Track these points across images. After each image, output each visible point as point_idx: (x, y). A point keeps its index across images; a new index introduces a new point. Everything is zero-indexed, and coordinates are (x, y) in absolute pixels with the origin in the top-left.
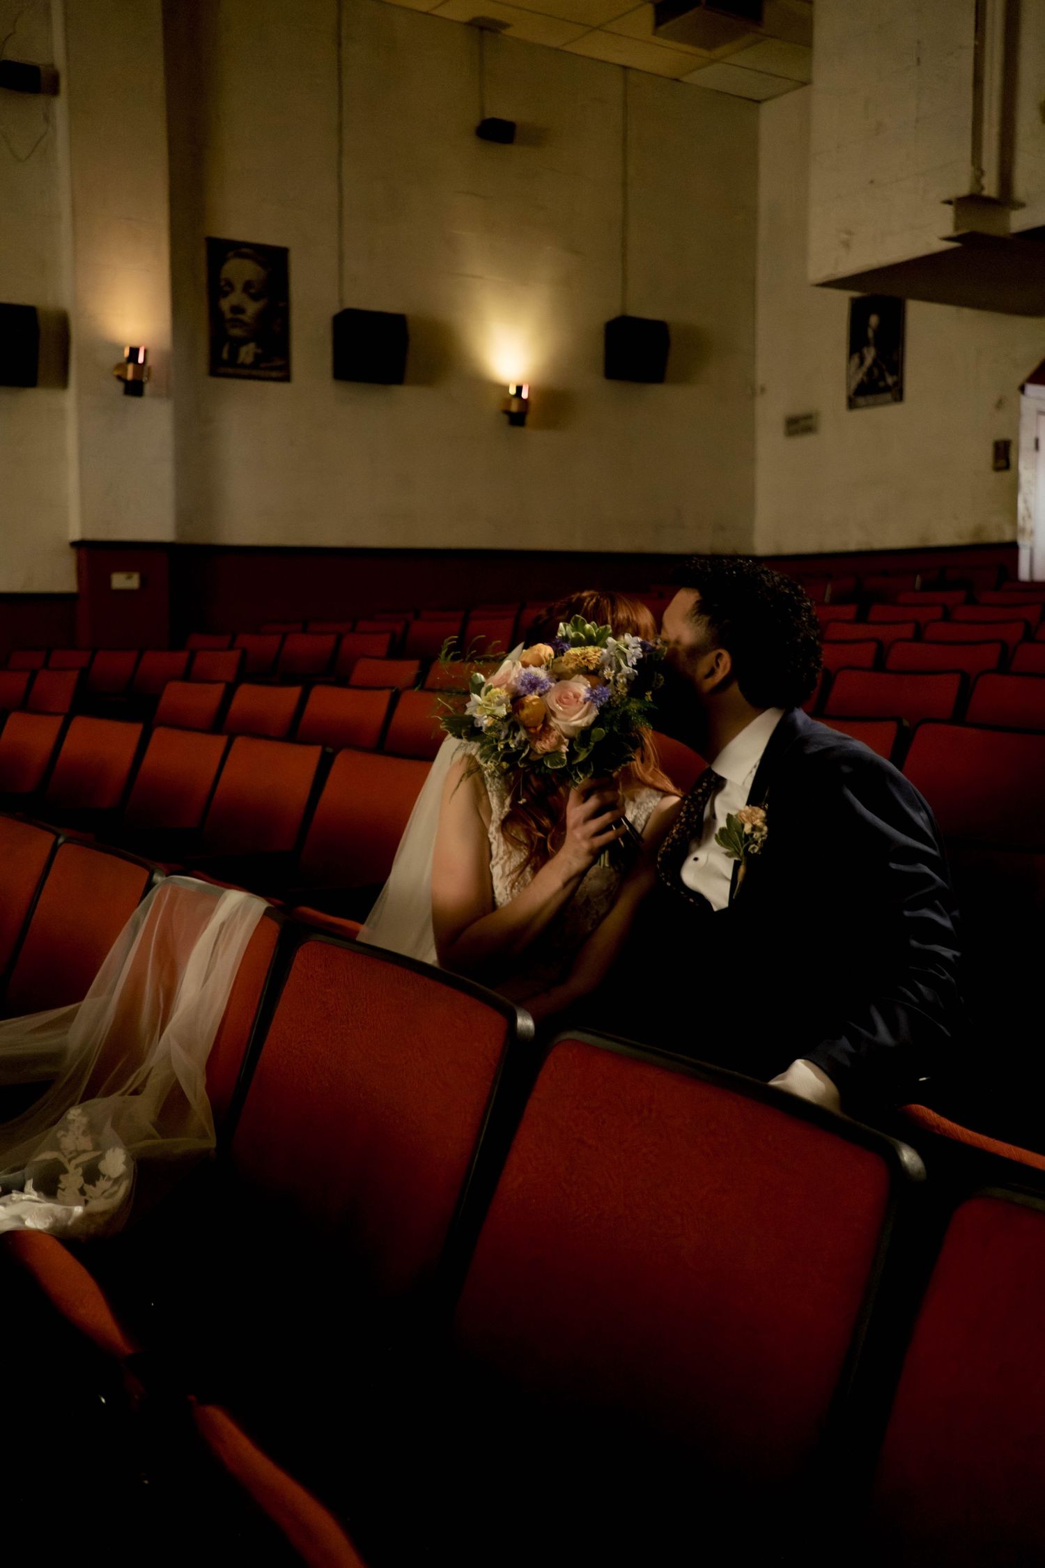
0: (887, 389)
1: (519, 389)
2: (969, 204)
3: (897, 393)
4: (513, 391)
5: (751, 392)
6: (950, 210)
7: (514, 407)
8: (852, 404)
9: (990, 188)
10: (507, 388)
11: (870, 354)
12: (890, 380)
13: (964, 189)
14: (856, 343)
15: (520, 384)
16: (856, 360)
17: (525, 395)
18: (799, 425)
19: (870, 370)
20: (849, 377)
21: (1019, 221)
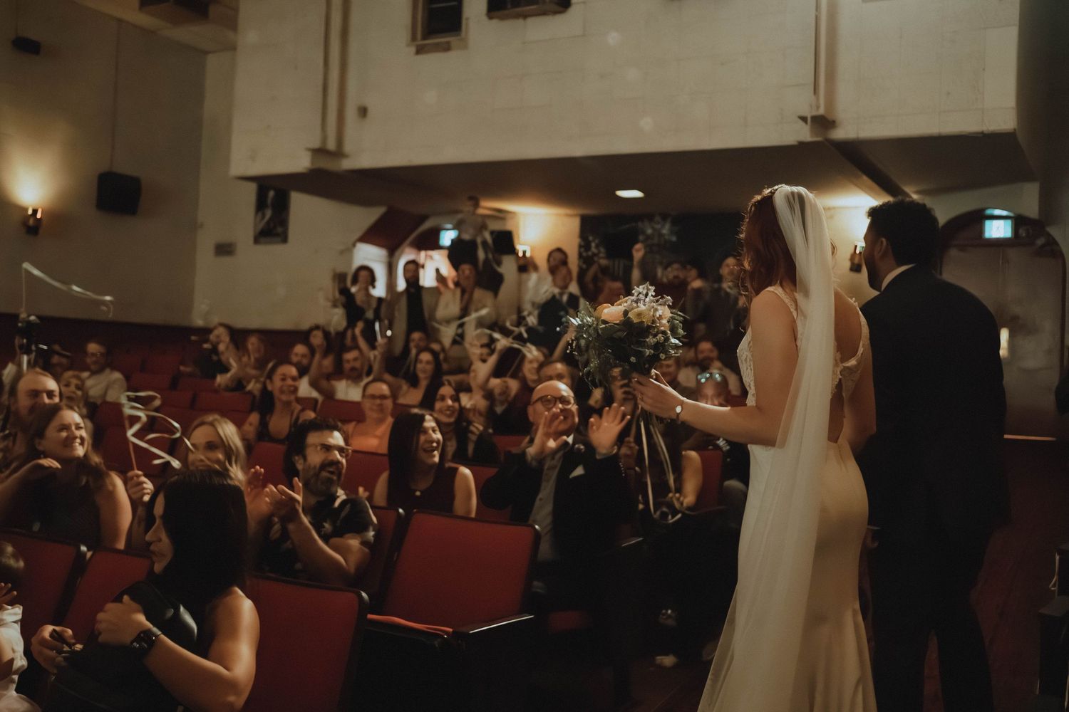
0: (277, 235)
1: (35, 211)
2: (319, 152)
3: (284, 239)
4: (30, 212)
5: (195, 226)
6: (309, 154)
7: (31, 222)
8: (257, 240)
9: (331, 145)
10: (26, 210)
11: (269, 213)
12: (280, 230)
13: (317, 145)
14: (261, 205)
15: (35, 208)
16: (260, 214)
17: (39, 216)
18: (224, 249)
19: (268, 223)
20: (255, 225)
21: (347, 164)
